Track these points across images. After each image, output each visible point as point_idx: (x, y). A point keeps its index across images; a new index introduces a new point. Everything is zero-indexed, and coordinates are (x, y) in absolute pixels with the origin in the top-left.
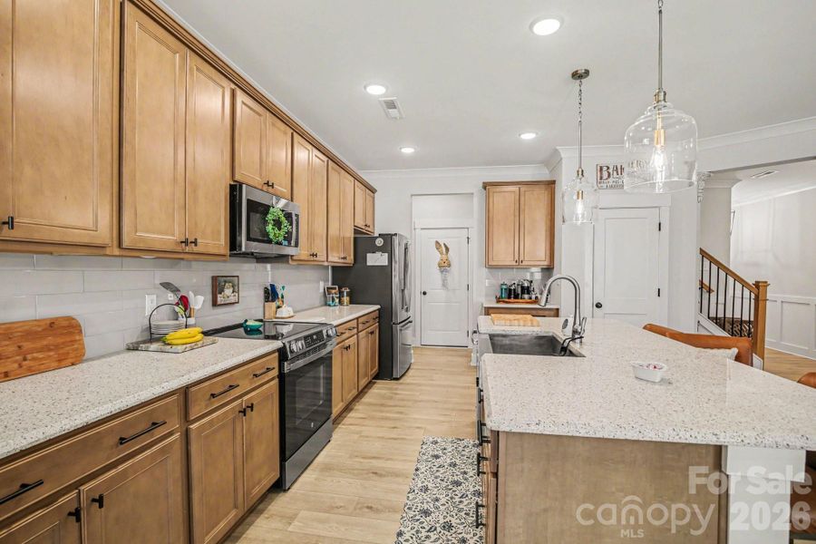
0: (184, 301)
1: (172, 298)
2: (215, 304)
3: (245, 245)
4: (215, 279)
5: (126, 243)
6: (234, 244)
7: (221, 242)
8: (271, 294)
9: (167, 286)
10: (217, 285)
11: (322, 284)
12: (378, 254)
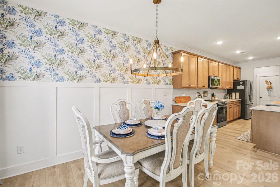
2: (204, 96)
3: (211, 86)
4: (204, 92)
7: (207, 86)
8: (213, 95)
11: (224, 94)
12: (241, 86)
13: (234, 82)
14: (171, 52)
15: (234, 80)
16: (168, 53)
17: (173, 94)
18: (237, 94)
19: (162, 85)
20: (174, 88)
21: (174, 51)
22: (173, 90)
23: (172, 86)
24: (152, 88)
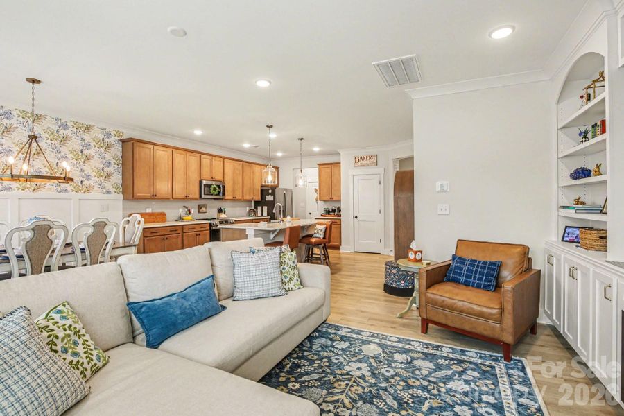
0: (189, 211)
1: (186, 210)
2: (199, 212)
3: (203, 196)
4: (199, 205)
5: (174, 197)
6: (201, 196)
7: (197, 196)
8: (220, 211)
9: (185, 207)
10: (200, 207)
11: (248, 209)
12: (270, 196)
13: (262, 190)
14: (117, 138)
15: (262, 186)
16: (112, 140)
17: (123, 209)
18: (265, 208)
19: (96, 193)
20: (124, 199)
21: (124, 137)
22: (123, 202)
23: (121, 196)
24: (70, 199)
